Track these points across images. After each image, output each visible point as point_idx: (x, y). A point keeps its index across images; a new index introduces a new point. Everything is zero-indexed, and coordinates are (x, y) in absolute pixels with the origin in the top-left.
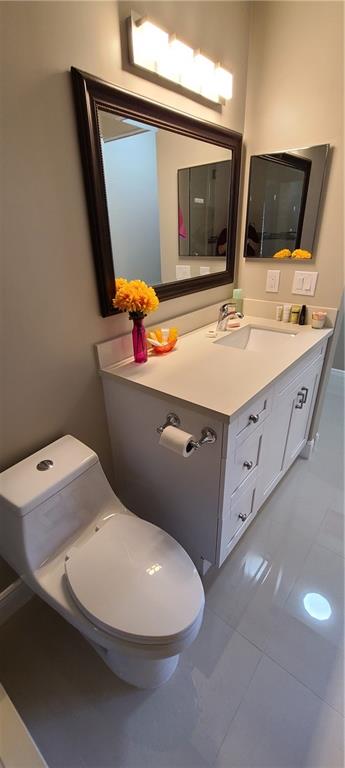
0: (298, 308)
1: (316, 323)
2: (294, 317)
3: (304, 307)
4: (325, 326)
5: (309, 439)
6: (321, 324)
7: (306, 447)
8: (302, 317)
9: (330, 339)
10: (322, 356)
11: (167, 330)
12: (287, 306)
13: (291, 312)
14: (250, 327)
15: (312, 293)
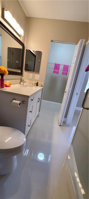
0: (36, 83)
1: (40, 85)
2: (36, 84)
3: (37, 82)
4: (42, 87)
5: (39, 112)
6: (41, 86)
7: (39, 114)
8: (37, 85)
9: (43, 89)
10: (41, 92)
11: (8, 82)
12: (34, 82)
13: (35, 83)
14: (26, 86)
15: (39, 80)
